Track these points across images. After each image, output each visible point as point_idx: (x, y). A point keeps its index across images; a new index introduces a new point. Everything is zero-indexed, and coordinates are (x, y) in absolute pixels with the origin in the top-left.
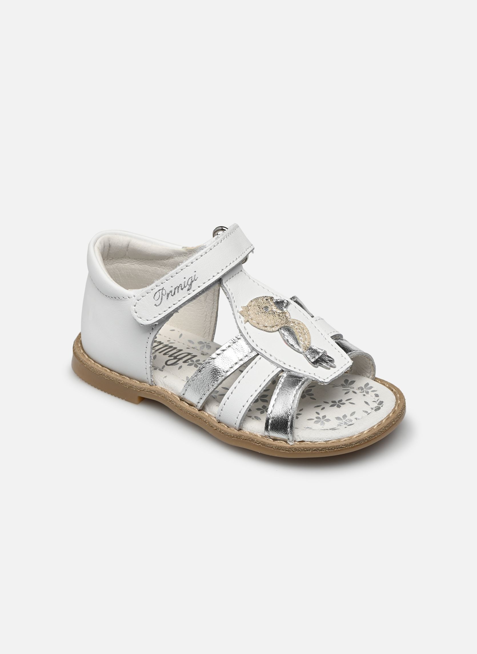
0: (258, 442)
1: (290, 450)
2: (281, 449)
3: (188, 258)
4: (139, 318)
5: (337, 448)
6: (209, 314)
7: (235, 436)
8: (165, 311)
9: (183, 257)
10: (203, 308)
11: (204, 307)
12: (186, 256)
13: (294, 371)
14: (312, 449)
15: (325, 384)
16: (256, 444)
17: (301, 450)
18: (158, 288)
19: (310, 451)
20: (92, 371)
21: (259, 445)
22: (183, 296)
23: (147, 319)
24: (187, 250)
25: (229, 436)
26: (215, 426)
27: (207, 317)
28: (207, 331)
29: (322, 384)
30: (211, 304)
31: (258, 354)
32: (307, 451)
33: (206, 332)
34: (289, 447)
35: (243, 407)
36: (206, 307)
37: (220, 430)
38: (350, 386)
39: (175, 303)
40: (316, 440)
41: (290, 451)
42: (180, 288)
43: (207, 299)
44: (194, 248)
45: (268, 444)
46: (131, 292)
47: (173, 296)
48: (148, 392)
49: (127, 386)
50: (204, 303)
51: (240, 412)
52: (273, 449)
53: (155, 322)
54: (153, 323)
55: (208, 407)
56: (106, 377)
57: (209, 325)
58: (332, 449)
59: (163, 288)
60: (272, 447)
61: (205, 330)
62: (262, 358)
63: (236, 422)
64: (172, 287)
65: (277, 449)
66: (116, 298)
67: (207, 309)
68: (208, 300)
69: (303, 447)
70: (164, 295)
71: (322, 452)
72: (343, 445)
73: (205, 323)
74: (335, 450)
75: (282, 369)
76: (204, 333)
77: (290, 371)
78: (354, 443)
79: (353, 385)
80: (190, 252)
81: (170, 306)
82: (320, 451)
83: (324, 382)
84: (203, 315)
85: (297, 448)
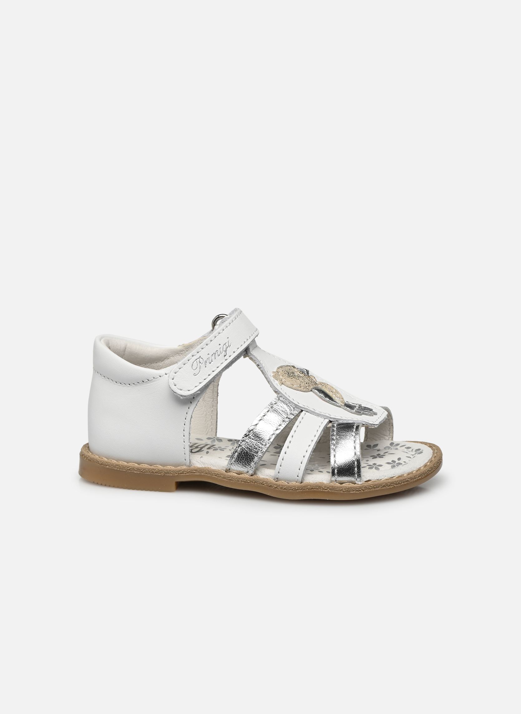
0: (326, 488)
1: (360, 489)
2: (351, 490)
3: (185, 355)
4: (179, 389)
5: (404, 482)
6: (208, 412)
7: (300, 488)
8: (205, 379)
9: (180, 356)
10: (202, 408)
11: (203, 406)
12: (183, 354)
13: (342, 420)
14: (381, 485)
15: (376, 426)
16: (324, 490)
17: (370, 488)
18: (195, 358)
19: (379, 488)
20: (117, 470)
21: (327, 491)
22: (221, 362)
23: (189, 389)
24: (185, 347)
25: (292, 490)
26: (275, 484)
27: (207, 416)
28: (209, 430)
29: (373, 427)
30: (211, 402)
31: (302, 411)
32: (377, 487)
33: (208, 432)
34: (359, 486)
35: (304, 457)
36: (205, 407)
37: (281, 486)
38: (375, 449)
39: (213, 370)
40: (381, 477)
41: (360, 491)
42: (216, 354)
43: (205, 397)
44: (192, 343)
45: (337, 488)
46: (162, 372)
47: (210, 363)
48: (188, 473)
49: (163, 473)
50: (202, 403)
51: (301, 463)
52: (343, 492)
53: (198, 391)
54: (195, 393)
55: (259, 472)
56: (136, 471)
57: (211, 424)
58: (399, 483)
59: (200, 356)
60: (341, 489)
61: (207, 430)
62: (307, 413)
63: (299, 474)
64: (209, 354)
65: (347, 491)
66: (144, 381)
67: (206, 409)
68: (207, 399)
69: (373, 485)
70: (202, 363)
71: (390, 488)
72: (408, 479)
73: (206, 423)
74: (402, 484)
75: (330, 420)
76: (207, 432)
77: (337, 420)
78: (417, 476)
79: (378, 447)
80: (187, 348)
81: (209, 374)
82: (388, 487)
83: (375, 424)
84: (202, 415)
85: (367, 486)
